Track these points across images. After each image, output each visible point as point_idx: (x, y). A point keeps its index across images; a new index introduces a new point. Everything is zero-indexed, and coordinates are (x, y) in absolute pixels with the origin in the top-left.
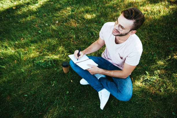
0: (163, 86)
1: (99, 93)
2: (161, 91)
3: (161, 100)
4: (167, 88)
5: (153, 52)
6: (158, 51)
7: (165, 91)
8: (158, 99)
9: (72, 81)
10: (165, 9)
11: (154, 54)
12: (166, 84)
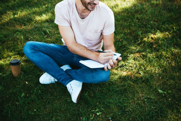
0: (140, 68)
1: (68, 86)
2: (140, 74)
3: (143, 81)
4: (145, 69)
5: (121, 39)
6: (126, 37)
7: (145, 73)
8: (140, 81)
9: (27, 82)
10: (121, 2)
11: (122, 41)
12: (144, 66)
